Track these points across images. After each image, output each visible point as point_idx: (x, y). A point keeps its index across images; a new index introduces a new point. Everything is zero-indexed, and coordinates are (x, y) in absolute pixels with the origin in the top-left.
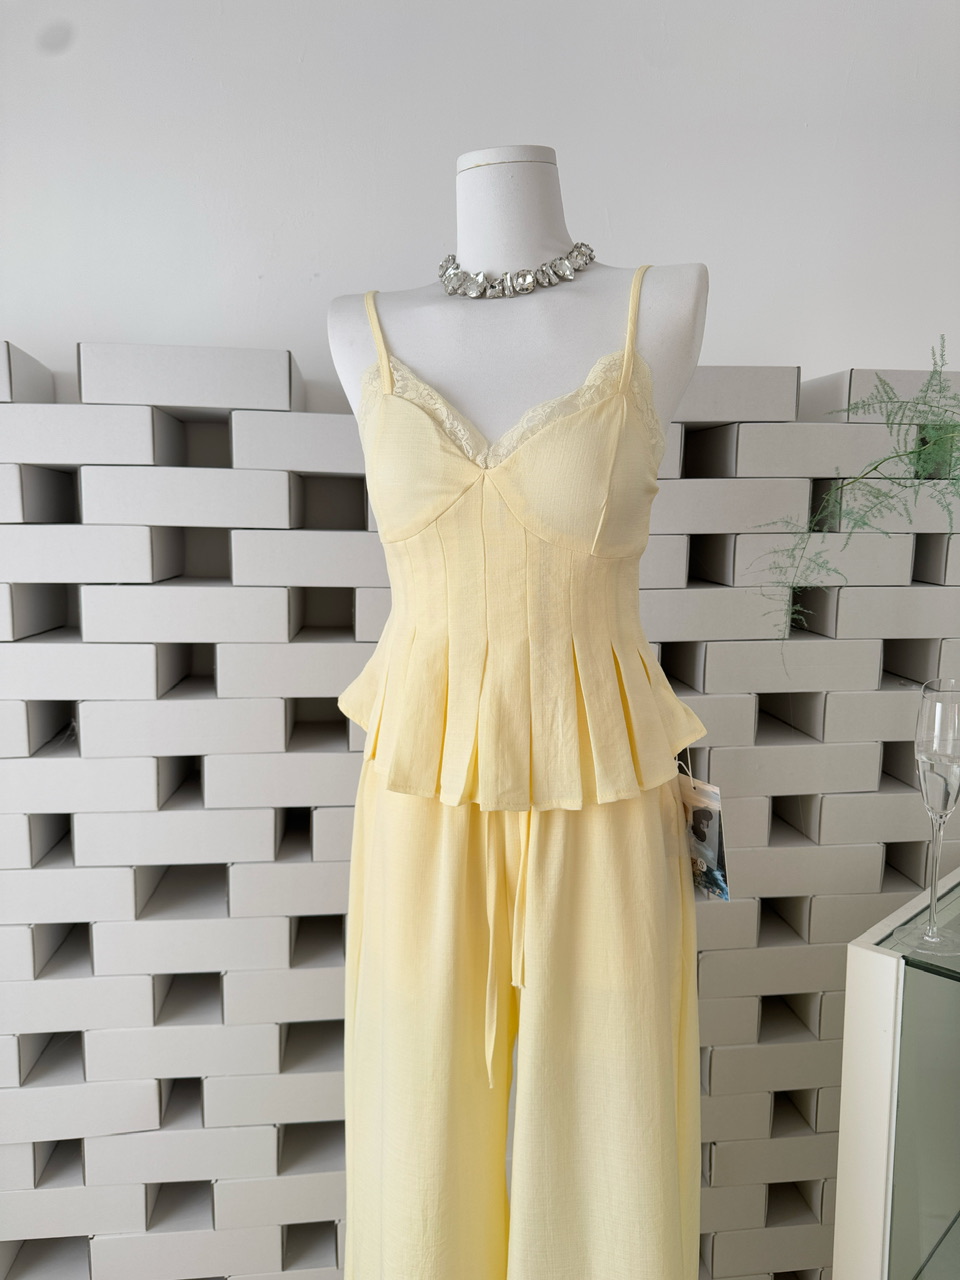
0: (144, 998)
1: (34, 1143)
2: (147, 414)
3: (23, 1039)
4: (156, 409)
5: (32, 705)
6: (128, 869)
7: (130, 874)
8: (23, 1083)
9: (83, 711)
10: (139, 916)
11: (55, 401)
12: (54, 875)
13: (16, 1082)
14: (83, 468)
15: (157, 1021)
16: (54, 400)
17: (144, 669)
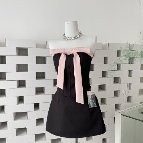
4: (17, 47)
6: (13, 113)
14: (6, 56)
15: (17, 136)
17: (15, 84)
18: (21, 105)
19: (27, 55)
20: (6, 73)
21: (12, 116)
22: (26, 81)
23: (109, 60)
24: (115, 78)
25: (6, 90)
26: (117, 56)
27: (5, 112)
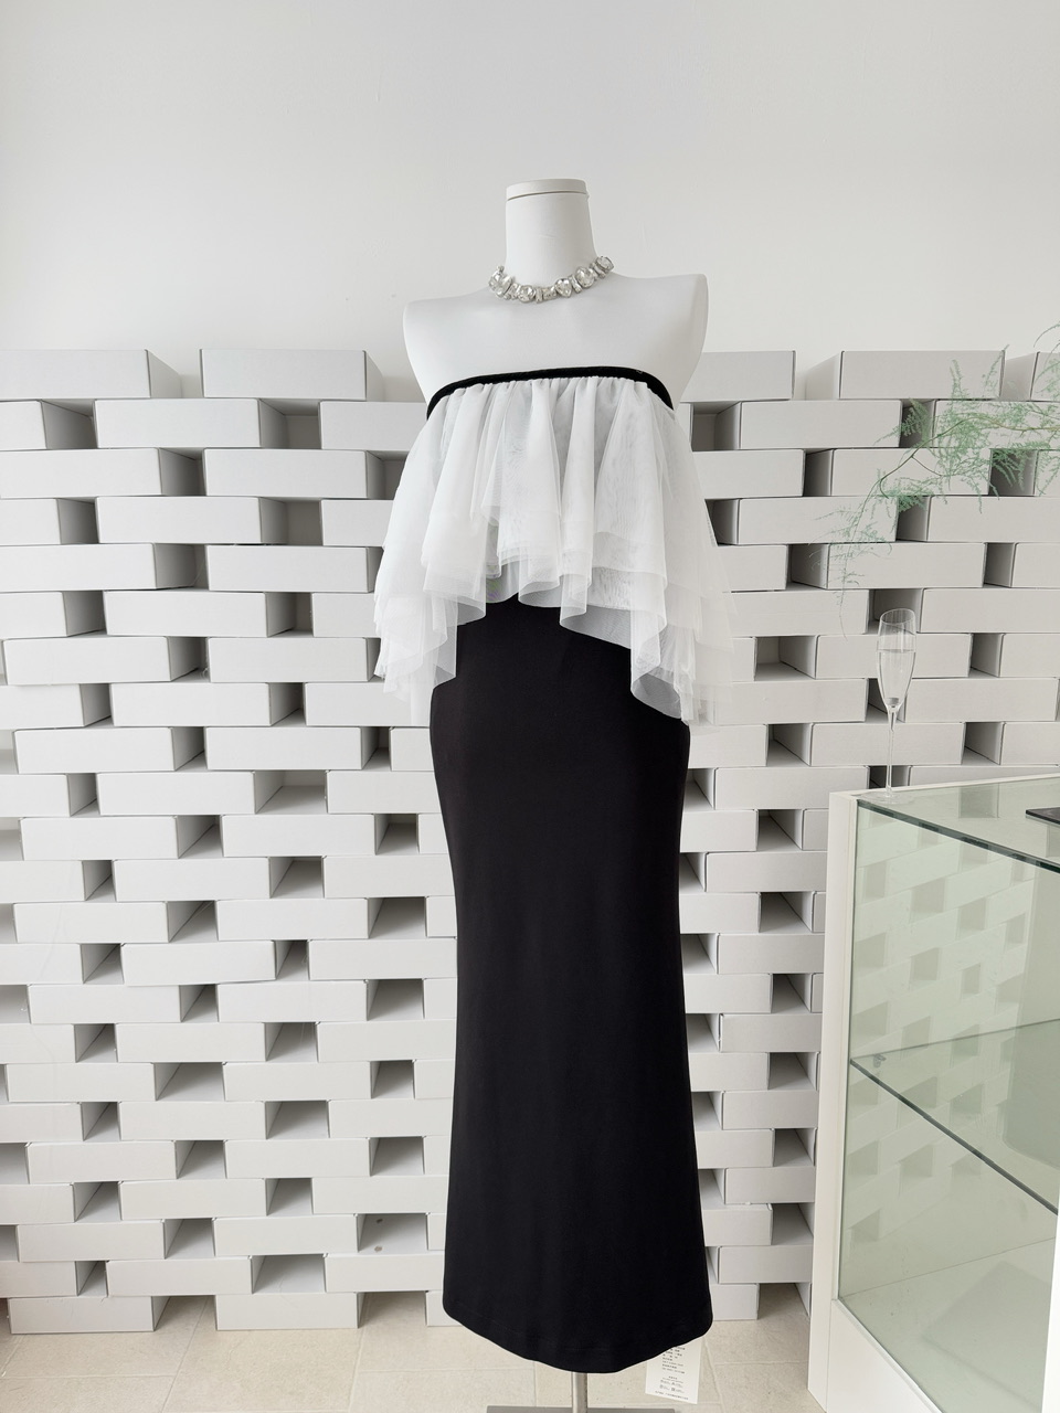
0: (262, 876)
1: (180, 986)
2: (253, 407)
3: (172, 906)
4: (261, 400)
5: (172, 640)
6: (249, 773)
7: (250, 776)
8: (172, 940)
9: (211, 647)
10: (257, 812)
11: (182, 398)
12: (193, 776)
13: (165, 938)
14: (206, 451)
15: (272, 896)
16: (182, 396)
17: (256, 614)
18: (290, 731)
19: (315, 444)
20: (209, 548)
21: (246, 789)
22: (314, 598)
23: (840, 472)
24: (876, 596)
25: (211, 644)
26: (906, 442)
27: (209, 767)
